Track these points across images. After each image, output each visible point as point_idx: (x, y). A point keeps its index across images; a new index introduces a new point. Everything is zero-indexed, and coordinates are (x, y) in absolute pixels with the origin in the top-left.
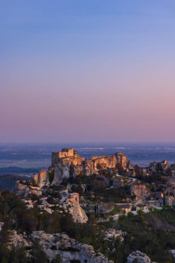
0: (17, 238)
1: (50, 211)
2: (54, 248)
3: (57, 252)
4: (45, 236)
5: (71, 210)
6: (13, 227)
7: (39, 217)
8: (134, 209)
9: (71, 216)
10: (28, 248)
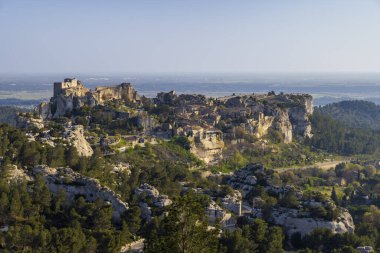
0: (17, 173)
1: (52, 144)
2: (57, 183)
3: (61, 187)
4: (48, 170)
5: (76, 143)
6: (13, 161)
7: (41, 151)
8: (141, 141)
9: (75, 148)
10: (29, 183)
